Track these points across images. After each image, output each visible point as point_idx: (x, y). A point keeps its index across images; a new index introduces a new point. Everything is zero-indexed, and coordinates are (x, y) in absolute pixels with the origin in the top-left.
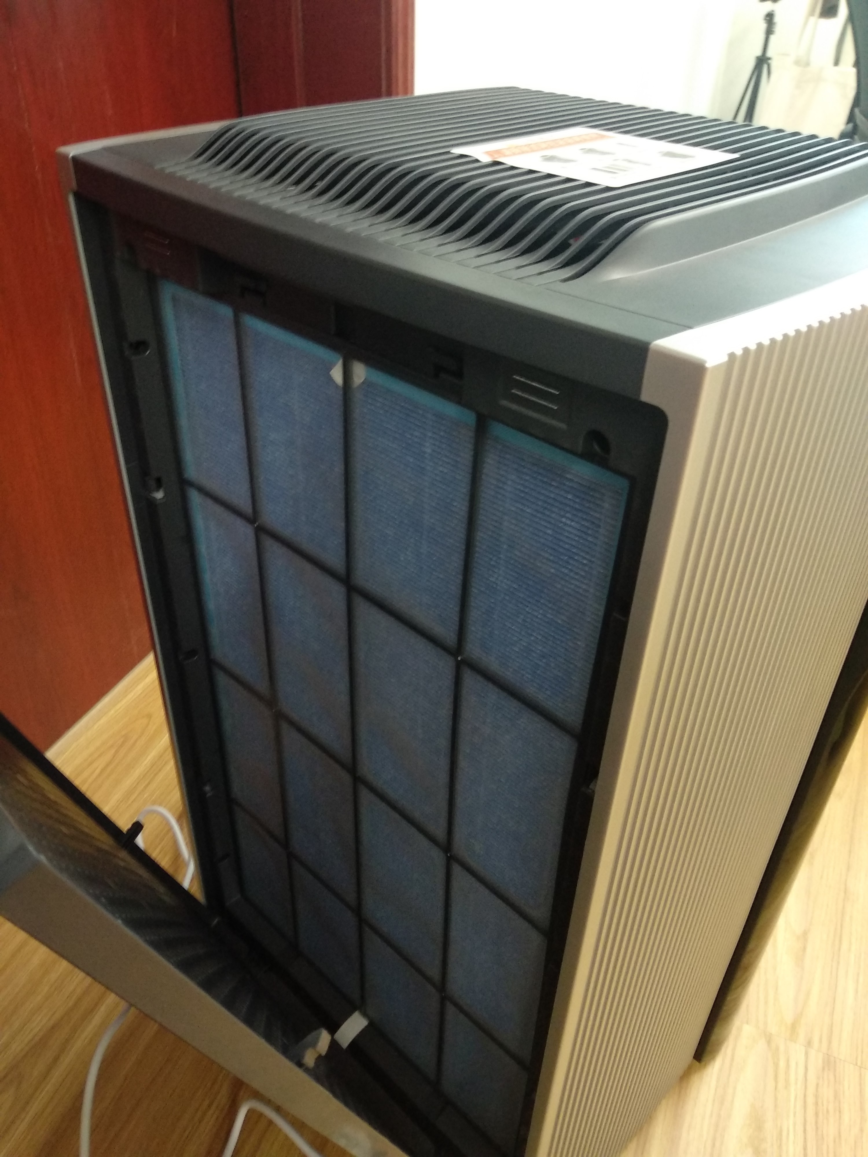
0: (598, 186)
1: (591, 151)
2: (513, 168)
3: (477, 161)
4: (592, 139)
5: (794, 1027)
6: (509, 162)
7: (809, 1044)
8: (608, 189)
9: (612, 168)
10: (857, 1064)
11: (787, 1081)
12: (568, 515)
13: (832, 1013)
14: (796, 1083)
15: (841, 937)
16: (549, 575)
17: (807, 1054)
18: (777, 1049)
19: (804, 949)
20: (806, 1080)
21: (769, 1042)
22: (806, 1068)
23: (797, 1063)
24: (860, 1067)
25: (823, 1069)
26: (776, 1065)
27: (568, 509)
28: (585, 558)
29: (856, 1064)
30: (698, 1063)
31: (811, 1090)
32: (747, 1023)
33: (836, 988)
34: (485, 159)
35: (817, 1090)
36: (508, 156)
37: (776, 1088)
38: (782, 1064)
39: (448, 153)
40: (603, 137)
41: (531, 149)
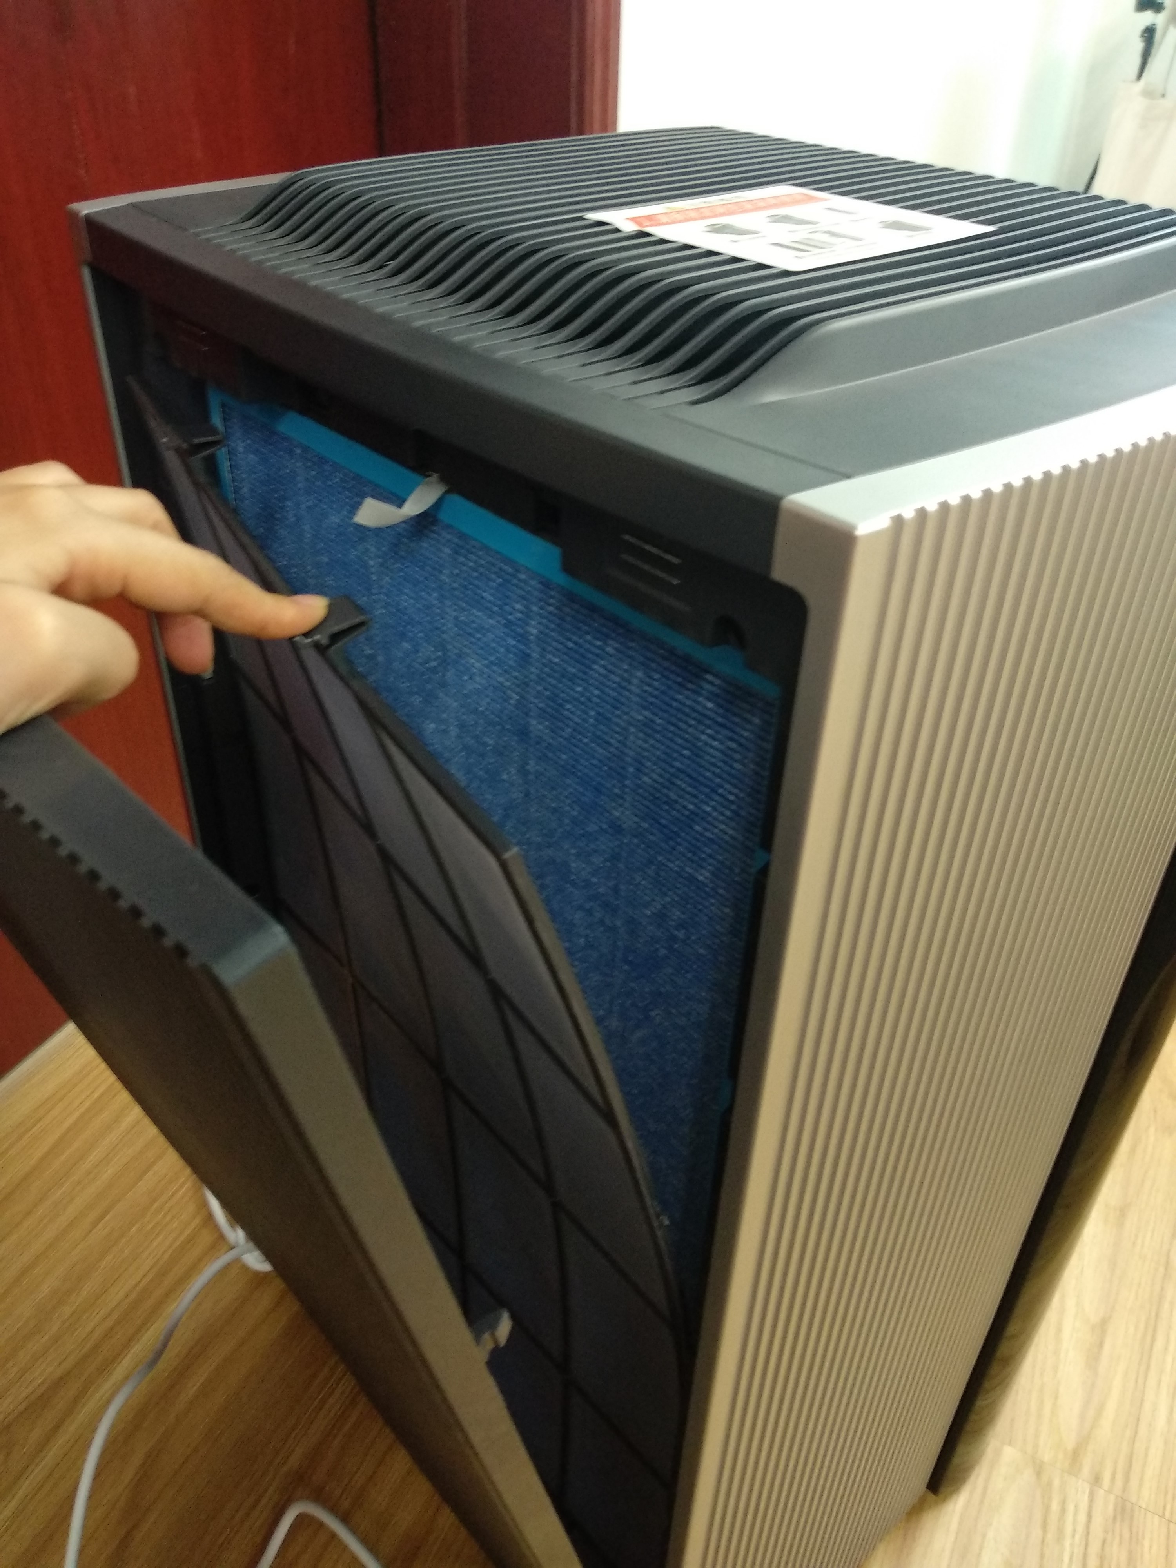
0: (771, 269)
1: (786, 219)
2: (663, 241)
3: (617, 230)
4: (795, 202)
5: (1076, 1456)
6: (659, 232)
7: (1096, 1480)
8: (786, 273)
9: (804, 244)
10: (1164, 1514)
11: (1060, 1531)
12: (709, 731)
13: (1133, 1440)
14: (1073, 1536)
15: (1155, 1331)
16: (687, 813)
17: (1092, 1495)
18: (1050, 1484)
19: (1101, 1345)
20: (1088, 1533)
21: (1039, 1474)
22: (1090, 1516)
23: (1076, 1507)
24: (1170, 1521)
25: (1115, 1518)
26: (1047, 1509)
27: (708, 722)
28: (731, 793)
29: (1163, 1516)
30: (934, 1497)
31: (1094, 1548)
32: (1010, 1444)
33: (1141, 1403)
34: (628, 228)
35: (1103, 1549)
36: (663, 224)
37: (1043, 1541)
38: (1055, 1506)
39: (581, 218)
40: (811, 199)
41: (700, 215)
